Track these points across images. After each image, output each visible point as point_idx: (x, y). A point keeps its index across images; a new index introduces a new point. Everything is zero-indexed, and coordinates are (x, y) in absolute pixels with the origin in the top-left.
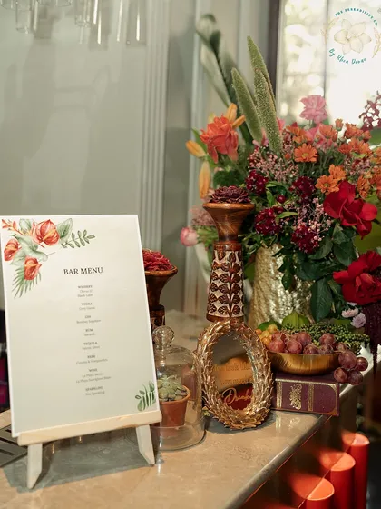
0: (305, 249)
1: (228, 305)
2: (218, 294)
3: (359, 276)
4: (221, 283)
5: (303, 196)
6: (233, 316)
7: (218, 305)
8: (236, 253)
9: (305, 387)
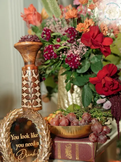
0: (72, 66)
1: (30, 101)
2: (25, 95)
3: (104, 78)
4: (26, 89)
5: (71, 37)
6: (34, 106)
7: (25, 101)
8: (33, 71)
9: (74, 146)
